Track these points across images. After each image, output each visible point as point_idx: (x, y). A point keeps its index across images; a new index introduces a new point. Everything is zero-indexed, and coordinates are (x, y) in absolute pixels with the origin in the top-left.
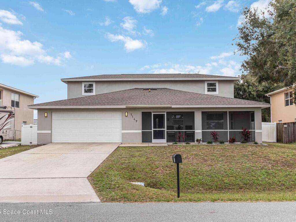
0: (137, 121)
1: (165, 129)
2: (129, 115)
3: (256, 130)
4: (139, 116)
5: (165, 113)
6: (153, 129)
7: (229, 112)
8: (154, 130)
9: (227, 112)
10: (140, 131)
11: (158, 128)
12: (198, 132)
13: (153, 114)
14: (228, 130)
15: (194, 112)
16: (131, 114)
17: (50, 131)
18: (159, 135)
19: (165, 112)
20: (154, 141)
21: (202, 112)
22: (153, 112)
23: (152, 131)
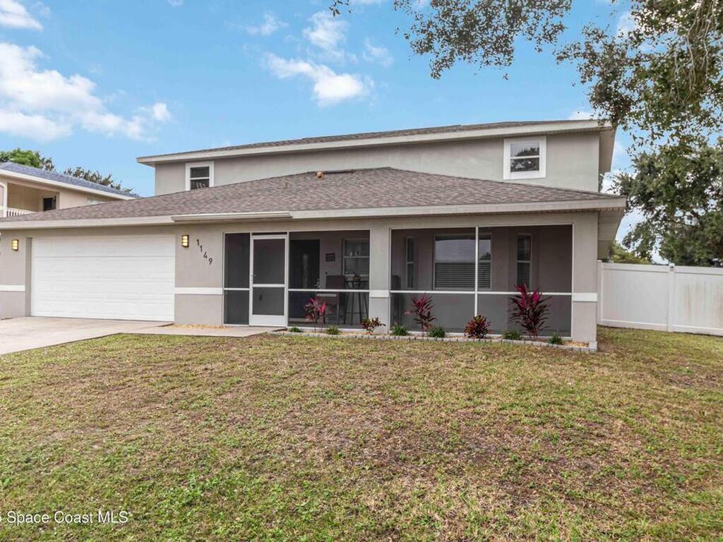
0: (211, 260)
1: (286, 285)
2: (193, 244)
4: (215, 247)
5: (286, 238)
6: (252, 285)
7: (479, 228)
8: (254, 288)
9: (474, 228)
10: (219, 291)
12: (379, 294)
13: (252, 238)
14: (476, 292)
15: (369, 231)
16: (198, 240)
17: (22, 288)
18: (266, 304)
19: (286, 233)
20: (255, 320)
21: (393, 231)
22: (254, 234)
23: (248, 291)
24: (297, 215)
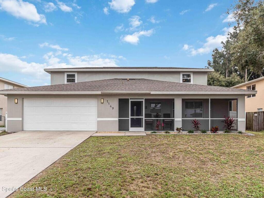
0: (113, 108)
1: (144, 117)
2: (105, 102)
3: (239, 118)
4: (115, 103)
5: (144, 100)
6: (130, 117)
7: (210, 99)
8: (131, 118)
9: (209, 99)
10: (117, 119)
11: (136, 116)
12: (178, 120)
13: (130, 101)
14: (210, 119)
15: (174, 99)
16: (107, 101)
17: (21, 118)
18: (136, 123)
19: (143, 99)
20: (131, 129)
21: (182, 99)
22: (130, 99)
23: (129, 119)
24: (152, 93)
